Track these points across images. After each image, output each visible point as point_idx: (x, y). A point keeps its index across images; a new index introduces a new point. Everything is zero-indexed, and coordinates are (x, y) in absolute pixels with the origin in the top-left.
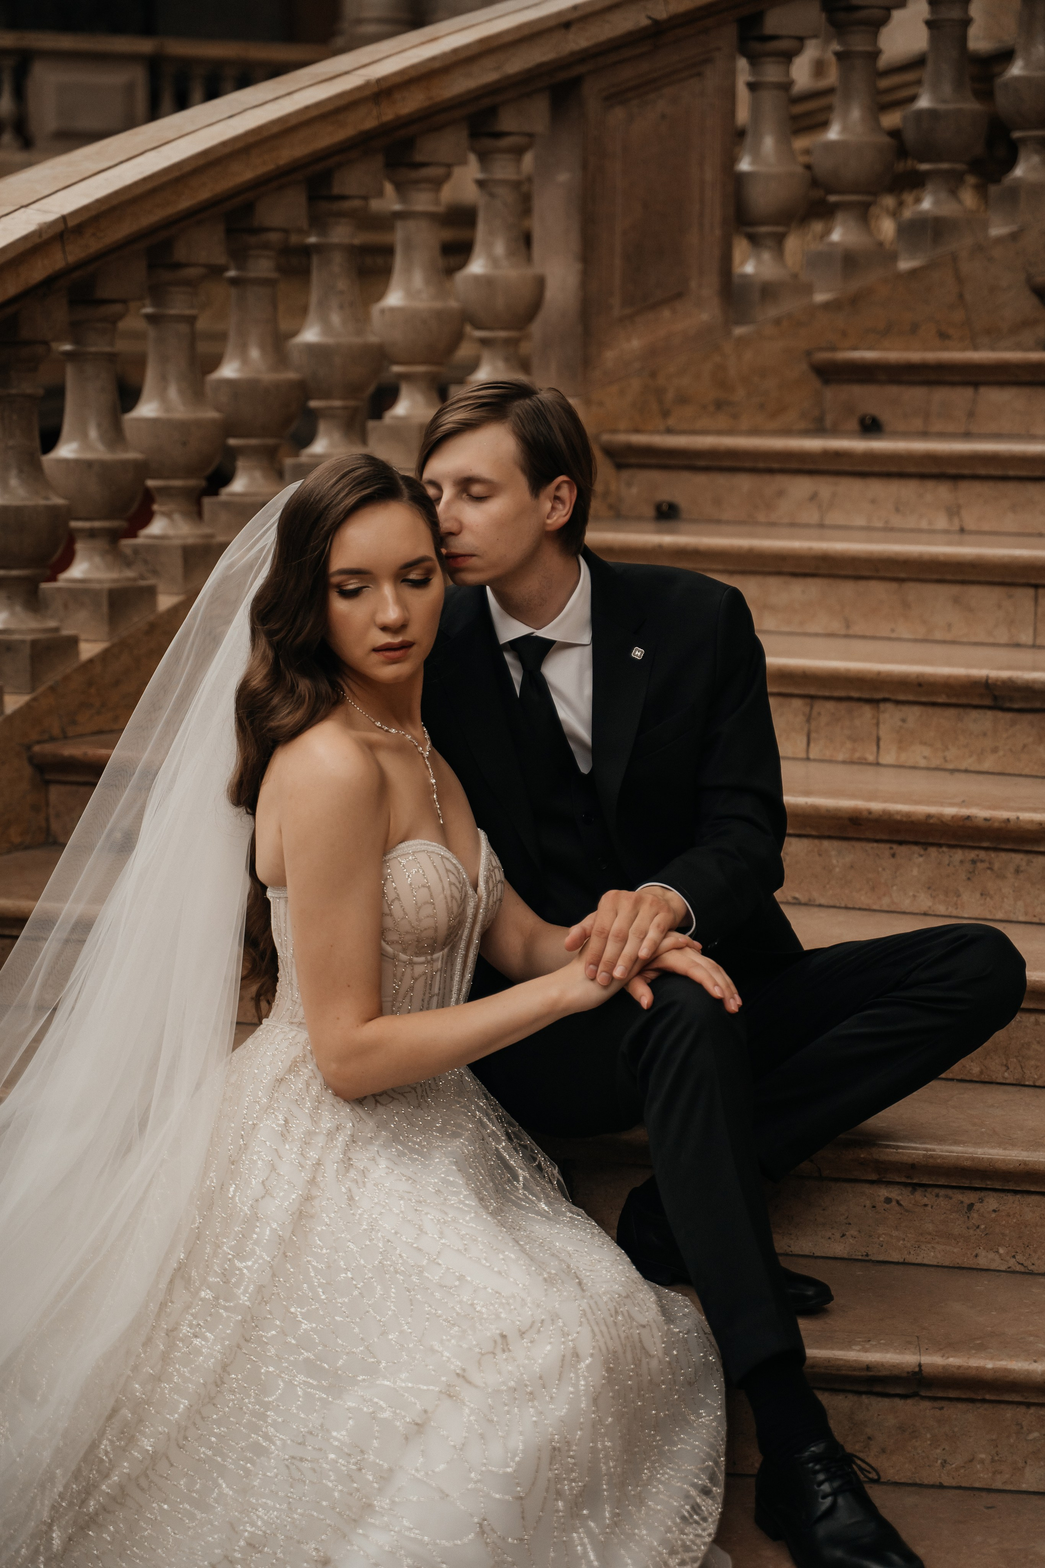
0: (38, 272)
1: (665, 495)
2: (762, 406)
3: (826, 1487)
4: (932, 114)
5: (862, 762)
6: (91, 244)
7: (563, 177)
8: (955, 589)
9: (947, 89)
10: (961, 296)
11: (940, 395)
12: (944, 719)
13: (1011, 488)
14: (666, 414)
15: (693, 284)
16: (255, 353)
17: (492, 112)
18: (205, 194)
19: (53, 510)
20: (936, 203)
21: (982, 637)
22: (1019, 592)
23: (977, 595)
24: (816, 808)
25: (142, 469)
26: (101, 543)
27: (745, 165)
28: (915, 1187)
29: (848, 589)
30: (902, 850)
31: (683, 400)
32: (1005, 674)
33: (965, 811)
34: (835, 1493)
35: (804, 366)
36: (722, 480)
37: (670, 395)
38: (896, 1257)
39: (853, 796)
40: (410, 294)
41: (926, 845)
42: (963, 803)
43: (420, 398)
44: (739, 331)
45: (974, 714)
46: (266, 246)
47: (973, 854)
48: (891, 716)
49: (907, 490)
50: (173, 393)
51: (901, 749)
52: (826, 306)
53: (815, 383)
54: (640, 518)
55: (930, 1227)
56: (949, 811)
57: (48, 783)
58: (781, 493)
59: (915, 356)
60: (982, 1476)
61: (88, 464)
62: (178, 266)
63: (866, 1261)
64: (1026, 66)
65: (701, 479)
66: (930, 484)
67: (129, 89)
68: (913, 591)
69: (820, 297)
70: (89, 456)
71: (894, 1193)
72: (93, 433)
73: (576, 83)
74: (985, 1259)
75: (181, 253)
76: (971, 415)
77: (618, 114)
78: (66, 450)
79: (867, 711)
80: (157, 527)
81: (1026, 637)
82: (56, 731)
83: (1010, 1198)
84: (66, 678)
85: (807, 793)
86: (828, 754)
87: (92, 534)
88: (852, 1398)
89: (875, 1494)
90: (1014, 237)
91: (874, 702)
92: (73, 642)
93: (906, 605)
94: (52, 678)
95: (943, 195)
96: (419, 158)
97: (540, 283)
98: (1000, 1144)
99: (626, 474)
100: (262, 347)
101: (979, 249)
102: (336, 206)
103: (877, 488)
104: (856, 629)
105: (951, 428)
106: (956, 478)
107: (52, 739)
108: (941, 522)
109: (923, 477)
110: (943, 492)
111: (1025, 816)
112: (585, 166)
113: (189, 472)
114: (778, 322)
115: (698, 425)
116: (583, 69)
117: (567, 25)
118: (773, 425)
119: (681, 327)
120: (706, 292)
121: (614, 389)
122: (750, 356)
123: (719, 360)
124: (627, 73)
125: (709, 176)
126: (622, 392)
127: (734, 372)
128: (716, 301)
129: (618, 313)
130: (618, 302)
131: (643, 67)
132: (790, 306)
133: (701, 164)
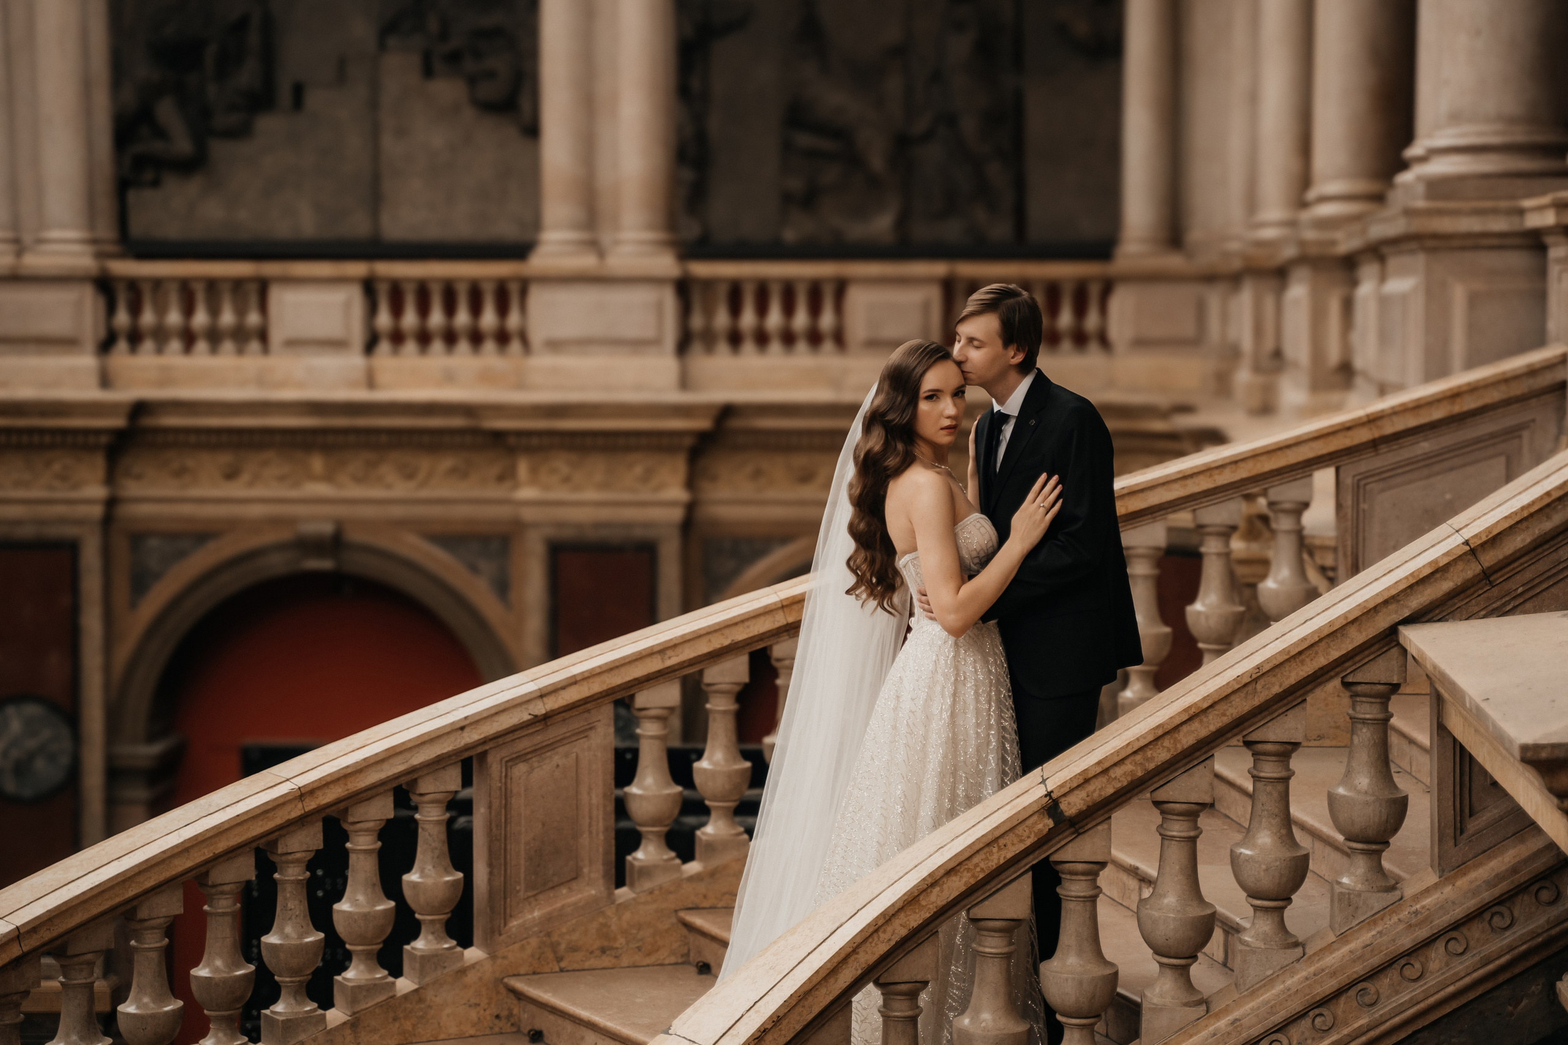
2: (639, 949)
14: (559, 959)
15: (586, 870)
17: (414, 782)
31: (573, 949)
35: (674, 920)
37: (563, 946)
40: (359, 902)
43: (362, 967)
46: (222, 893)
53: (682, 930)
73: (481, 756)
75: (143, 913)
77: (520, 769)
114: (651, 892)
115: (587, 965)
116: (487, 747)
117: (462, 728)
118: (648, 961)
119: (573, 899)
120: (593, 875)
121: (517, 946)
122: (627, 916)
123: (601, 920)
124: (524, 745)
125: (594, 801)
126: (523, 948)
127: (613, 928)
128: (601, 882)
129: (522, 894)
130: (521, 887)
131: (538, 739)
132: (662, 880)
133: (589, 793)
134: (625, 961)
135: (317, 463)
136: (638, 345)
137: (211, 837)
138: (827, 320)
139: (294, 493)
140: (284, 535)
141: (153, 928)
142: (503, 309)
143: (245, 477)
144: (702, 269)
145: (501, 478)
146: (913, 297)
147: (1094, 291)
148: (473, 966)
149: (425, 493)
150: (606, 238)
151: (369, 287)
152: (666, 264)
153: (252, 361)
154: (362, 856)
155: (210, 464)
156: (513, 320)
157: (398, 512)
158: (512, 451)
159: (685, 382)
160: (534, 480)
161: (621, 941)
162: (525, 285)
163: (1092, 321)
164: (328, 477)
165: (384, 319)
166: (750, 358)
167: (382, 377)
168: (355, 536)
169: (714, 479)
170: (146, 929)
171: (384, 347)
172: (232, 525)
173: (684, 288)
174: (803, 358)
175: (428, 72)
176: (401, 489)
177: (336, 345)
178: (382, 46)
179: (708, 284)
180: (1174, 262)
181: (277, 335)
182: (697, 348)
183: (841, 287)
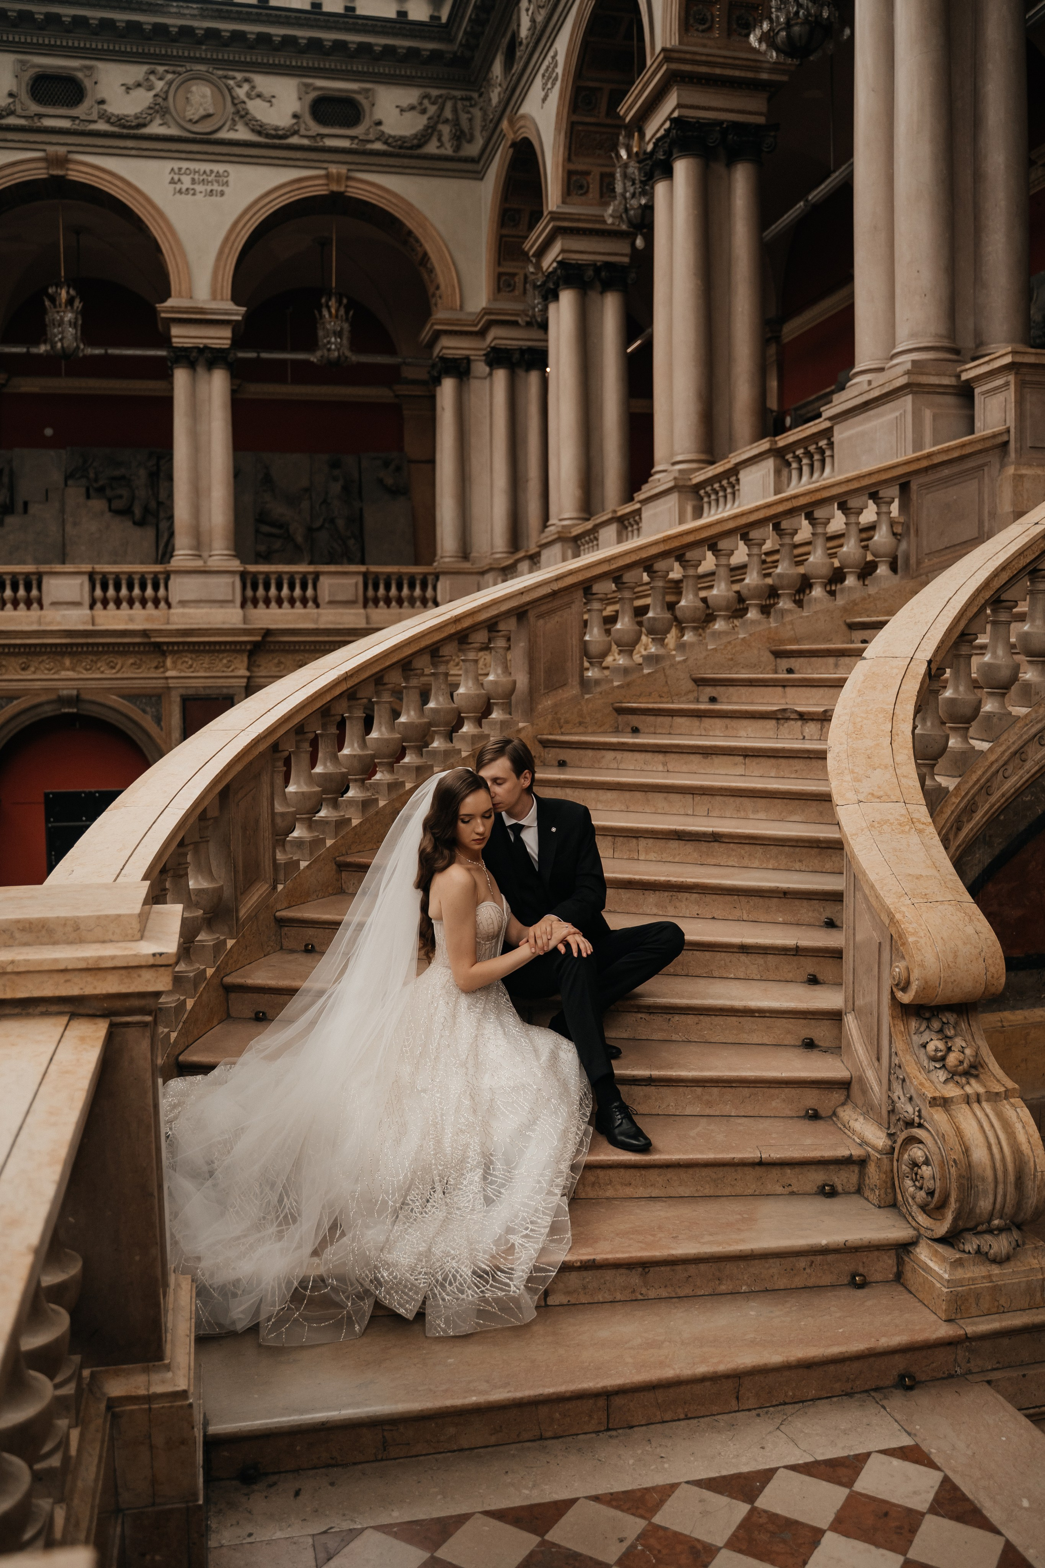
0: (337, 692)
1: (561, 758)
2: (596, 723)
3: (619, 1117)
4: (654, 619)
5: (633, 859)
6: (356, 680)
7: (522, 644)
8: (665, 795)
9: (659, 610)
10: (666, 682)
11: (660, 719)
12: (661, 843)
13: (685, 756)
14: (561, 727)
15: (569, 680)
16: (412, 713)
17: (496, 623)
18: (395, 660)
19: (343, 773)
20: (656, 649)
21: (675, 812)
22: (687, 796)
23: (673, 797)
24: (616, 878)
25: (373, 757)
26: (359, 784)
27: (587, 638)
28: (650, 1013)
29: (627, 795)
30: (646, 892)
31: (567, 722)
32: (682, 828)
33: (668, 879)
34: (622, 1119)
35: (610, 709)
36: (582, 752)
37: (562, 721)
38: (644, 1037)
39: (629, 873)
40: (467, 687)
41: (655, 890)
42: (668, 875)
43: (471, 725)
44: (587, 696)
45: (672, 841)
47: (671, 893)
48: (643, 842)
49: (648, 756)
50: (383, 729)
51: (646, 854)
52: (618, 687)
53: (615, 714)
54: (552, 766)
55: (656, 1027)
56: (663, 879)
57: (341, 871)
58: (603, 757)
59: (651, 706)
60: (672, 1111)
61: (355, 756)
62: (385, 684)
63: (634, 1039)
64: (686, 601)
65: (574, 752)
66: (656, 754)
67: (356, 584)
68: (650, 795)
69: (616, 684)
70: (354, 753)
71: (643, 1016)
72: (356, 745)
73: (526, 612)
74: (675, 1037)
75: (386, 680)
76: (671, 727)
77: (541, 622)
78: (346, 751)
79: (634, 841)
80: (378, 776)
81: (690, 812)
82: (344, 852)
83: (683, 1016)
84: (347, 833)
85: (613, 873)
86: (620, 856)
87: (356, 780)
88: (629, 1086)
89: (636, 1119)
90: (685, 661)
91: (637, 838)
92: (350, 820)
93: (648, 800)
94: (342, 834)
95: (659, 646)
96: (470, 641)
97: (515, 682)
98: (679, 998)
99: (547, 750)
100: (415, 711)
101: (672, 665)
102: (441, 659)
103: (637, 755)
104: (631, 809)
105: (664, 731)
106: (665, 752)
107: (343, 855)
108: (661, 768)
109: (653, 752)
110: (661, 757)
111: (689, 880)
112: (530, 641)
113: (390, 756)
114: (601, 693)
115: (573, 731)
116: (528, 607)
117: (522, 593)
118: (600, 730)
119: (565, 696)
120: (574, 683)
121: (542, 719)
122: (590, 705)
123: (579, 707)
124: (544, 608)
125: (574, 643)
126: (545, 720)
127: (585, 711)
128: (578, 686)
129: (542, 691)
130: (542, 687)
131: (550, 605)
132: (604, 687)
133: (571, 639)
134: (590, 730)
135: (67, 662)
136: (223, 603)
137: (419, 638)
138: (310, 592)
139: (56, 676)
140: (52, 696)
141: (388, 690)
142: (156, 588)
143: (33, 669)
144: (252, 568)
145: (156, 668)
146: (351, 581)
147: (430, 579)
148: (524, 728)
149: (119, 675)
150: (205, 554)
151: (91, 576)
152: (235, 565)
153: (35, 612)
154: (472, 663)
155: (14, 663)
156: (162, 592)
157: (107, 684)
158: (164, 654)
159: (245, 620)
160: (174, 668)
161: (588, 719)
162: (168, 575)
163: (429, 593)
164: (73, 669)
165: (98, 592)
166: (274, 609)
167: (98, 620)
168: (85, 696)
169: (259, 666)
170: (385, 690)
171: (99, 605)
172: (26, 692)
173: (243, 575)
174: (299, 609)
175: (88, 497)
176: (109, 673)
177: (77, 604)
178: (66, 485)
179: (255, 575)
180: (467, 565)
181: (46, 601)
182: (249, 605)
183: (317, 576)
